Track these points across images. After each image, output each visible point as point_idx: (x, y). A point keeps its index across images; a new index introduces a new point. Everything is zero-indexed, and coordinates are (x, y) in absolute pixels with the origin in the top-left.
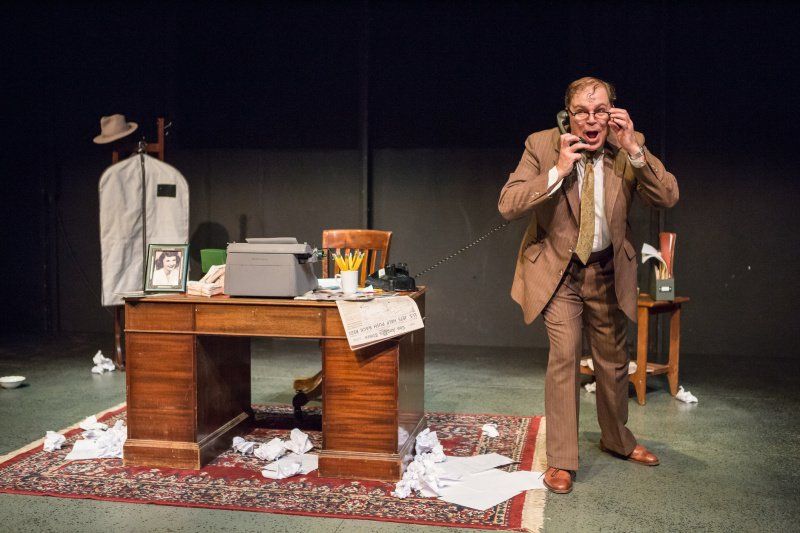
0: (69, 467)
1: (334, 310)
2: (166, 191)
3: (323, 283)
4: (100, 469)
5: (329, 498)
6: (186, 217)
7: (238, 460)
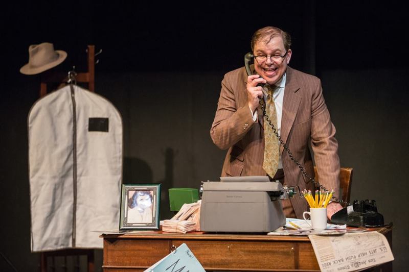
1: (307, 246)
2: (99, 125)
3: (290, 222)
6: (120, 154)
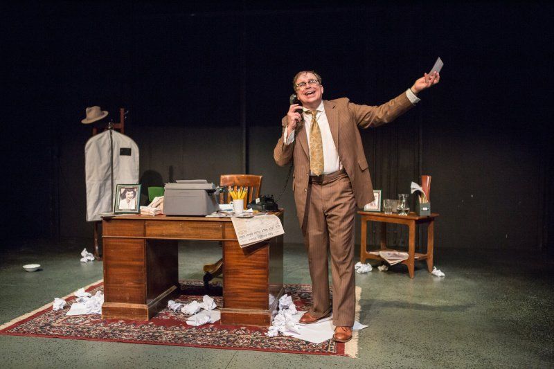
0: (69, 320)
1: (230, 224)
2: (125, 152)
3: (222, 207)
4: (88, 321)
5: (228, 337)
6: (137, 167)
7: (172, 315)
